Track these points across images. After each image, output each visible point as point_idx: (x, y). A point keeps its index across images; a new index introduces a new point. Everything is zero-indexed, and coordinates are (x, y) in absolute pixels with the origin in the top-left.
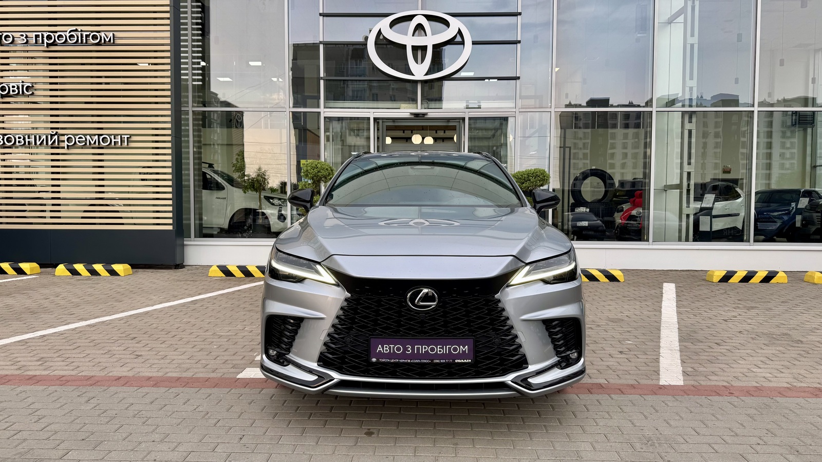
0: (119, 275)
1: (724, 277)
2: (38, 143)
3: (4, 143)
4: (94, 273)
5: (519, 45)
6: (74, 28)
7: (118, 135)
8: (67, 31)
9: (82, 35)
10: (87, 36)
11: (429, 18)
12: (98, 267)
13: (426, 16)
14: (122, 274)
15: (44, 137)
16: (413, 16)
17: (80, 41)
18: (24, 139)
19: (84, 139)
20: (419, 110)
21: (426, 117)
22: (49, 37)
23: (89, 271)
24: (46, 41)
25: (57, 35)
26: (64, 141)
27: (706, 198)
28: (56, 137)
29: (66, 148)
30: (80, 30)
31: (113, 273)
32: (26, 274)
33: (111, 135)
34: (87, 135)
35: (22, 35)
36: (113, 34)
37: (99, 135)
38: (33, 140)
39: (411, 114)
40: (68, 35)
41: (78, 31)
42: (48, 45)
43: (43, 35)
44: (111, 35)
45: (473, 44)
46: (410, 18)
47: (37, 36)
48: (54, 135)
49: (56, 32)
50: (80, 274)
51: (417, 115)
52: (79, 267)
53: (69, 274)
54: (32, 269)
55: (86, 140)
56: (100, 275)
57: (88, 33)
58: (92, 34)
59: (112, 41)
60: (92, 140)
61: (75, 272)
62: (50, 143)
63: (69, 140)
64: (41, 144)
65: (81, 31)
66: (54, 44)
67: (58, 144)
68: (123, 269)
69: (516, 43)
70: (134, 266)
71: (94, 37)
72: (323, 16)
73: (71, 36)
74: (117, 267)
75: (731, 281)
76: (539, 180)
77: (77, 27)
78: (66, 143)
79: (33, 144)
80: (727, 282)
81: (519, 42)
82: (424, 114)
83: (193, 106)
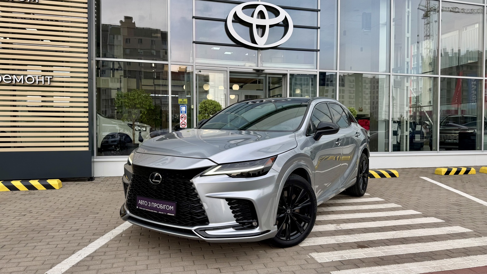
0: (54, 189)
1: (447, 172)
4: (31, 188)
5: (319, 30)
7: (41, 76)
12: (35, 183)
14: (57, 187)
20: (259, 68)
21: (263, 72)
23: (26, 186)
31: (49, 187)
33: (36, 75)
34: (13, 75)
37: (25, 75)
39: (254, 70)
45: (294, 27)
46: (255, 6)
50: (18, 190)
51: (257, 71)
52: (17, 184)
53: (7, 190)
56: (37, 189)
61: (13, 188)
68: (57, 183)
69: (317, 29)
70: (63, 180)
74: (51, 182)
75: (450, 174)
80: (448, 175)
81: (319, 28)
82: (262, 70)
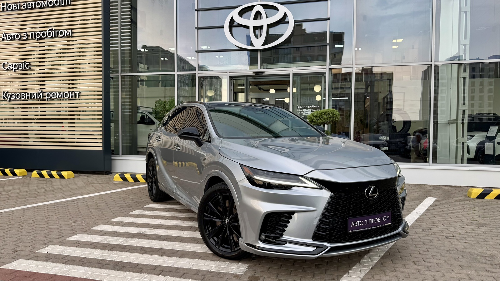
0: (65, 178)
1: (481, 194)
2: (32, 98)
3: (15, 98)
4: (51, 176)
5: (328, 21)
6: (51, 28)
7: (73, 92)
8: (47, 31)
9: (55, 32)
10: (57, 32)
11: (265, 6)
12: (54, 173)
13: (262, 5)
14: (66, 177)
15: (35, 94)
16: (254, 6)
17: (54, 36)
18: (25, 95)
19: (55, 95)
20: (259, 70)
21: (263, 74)
22: (38, 34)
23: (49, 175)
24: (36, 37)
25: (42, 33)
26: (45, 96)
27: (491, 129)
28: (41, 94)
29: (46, 100)
30: (53, 29)
31: (61, 177)
32: (17, 176)
33: (70, 92)
35: (25, 34)
36: (71, 31)
38: (29, 96)
39: (254, 72)
40: (48, 32)
41: (53, 30)
42: (38, 39)
43: (35, 33)
44: (70, 31)
45: (295, 22)
47: (32, 34)
48: (40, 93)
49: (42, 31)
50: (44, 177)
51: (257, 73)
52: (44, 173)
53: (38, 176)
54: (20, 173)
55: (57, 95)
56: (55, 178)
57: (58, 31)
58: (60, 31)
59: (70, 35)
60: (60, 95)
61: (41, 176)
62: (38, 97)
63: (48, 95)
64: (34, 98)
65: (55, 30)
66: (41, 38)
67: (43, 98)
68: (67, 174)
69: (327, 20)
70: (75, 172)
71: (61, 33)
72: (198, 11)
73: (49, 33)
74: (64, 173)
75: (487, 197)
76: (330, 118)
77: (52, 28)
78: (46, 97)
79: (30, 98)
80: (483, 198)
81: (329, 19)
82: (262, 73)
83: (121, 73)
